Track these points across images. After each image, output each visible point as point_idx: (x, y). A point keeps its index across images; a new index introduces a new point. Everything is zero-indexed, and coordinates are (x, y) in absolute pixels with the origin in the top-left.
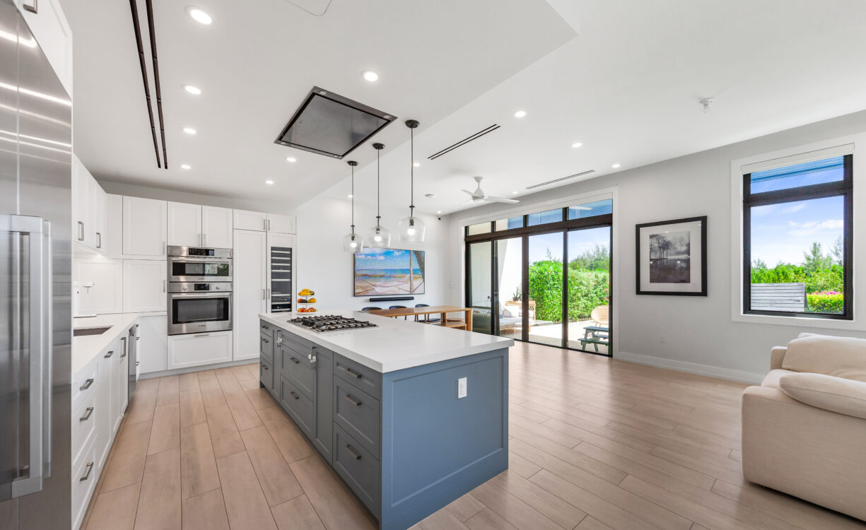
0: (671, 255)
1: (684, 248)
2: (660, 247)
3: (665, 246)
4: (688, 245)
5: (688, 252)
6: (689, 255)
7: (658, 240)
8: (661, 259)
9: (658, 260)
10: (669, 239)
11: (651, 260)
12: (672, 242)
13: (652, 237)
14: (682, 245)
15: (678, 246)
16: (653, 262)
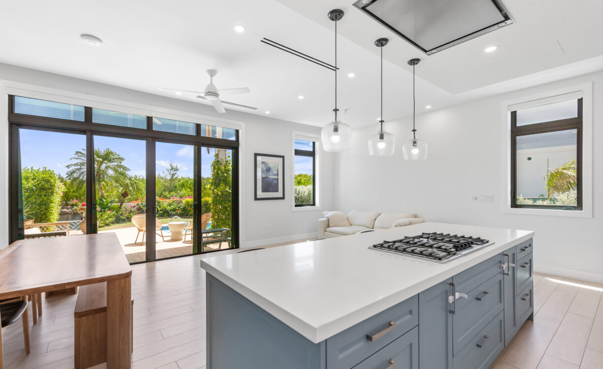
0: (271, 175)
1: (276, 172)
2: (266, 170)
3: (268, 170)
4: (278, 171)
5: (277, 175)
6: (278, 176)
7: (265, 165)
8: (267, 178)
9: (265, 178)
10: (270, 165)
11: (262, 177)
12: (271, 168)
13: (263, 163)
14: (275, 170)
15: (274, 170)
16: (263, 179)
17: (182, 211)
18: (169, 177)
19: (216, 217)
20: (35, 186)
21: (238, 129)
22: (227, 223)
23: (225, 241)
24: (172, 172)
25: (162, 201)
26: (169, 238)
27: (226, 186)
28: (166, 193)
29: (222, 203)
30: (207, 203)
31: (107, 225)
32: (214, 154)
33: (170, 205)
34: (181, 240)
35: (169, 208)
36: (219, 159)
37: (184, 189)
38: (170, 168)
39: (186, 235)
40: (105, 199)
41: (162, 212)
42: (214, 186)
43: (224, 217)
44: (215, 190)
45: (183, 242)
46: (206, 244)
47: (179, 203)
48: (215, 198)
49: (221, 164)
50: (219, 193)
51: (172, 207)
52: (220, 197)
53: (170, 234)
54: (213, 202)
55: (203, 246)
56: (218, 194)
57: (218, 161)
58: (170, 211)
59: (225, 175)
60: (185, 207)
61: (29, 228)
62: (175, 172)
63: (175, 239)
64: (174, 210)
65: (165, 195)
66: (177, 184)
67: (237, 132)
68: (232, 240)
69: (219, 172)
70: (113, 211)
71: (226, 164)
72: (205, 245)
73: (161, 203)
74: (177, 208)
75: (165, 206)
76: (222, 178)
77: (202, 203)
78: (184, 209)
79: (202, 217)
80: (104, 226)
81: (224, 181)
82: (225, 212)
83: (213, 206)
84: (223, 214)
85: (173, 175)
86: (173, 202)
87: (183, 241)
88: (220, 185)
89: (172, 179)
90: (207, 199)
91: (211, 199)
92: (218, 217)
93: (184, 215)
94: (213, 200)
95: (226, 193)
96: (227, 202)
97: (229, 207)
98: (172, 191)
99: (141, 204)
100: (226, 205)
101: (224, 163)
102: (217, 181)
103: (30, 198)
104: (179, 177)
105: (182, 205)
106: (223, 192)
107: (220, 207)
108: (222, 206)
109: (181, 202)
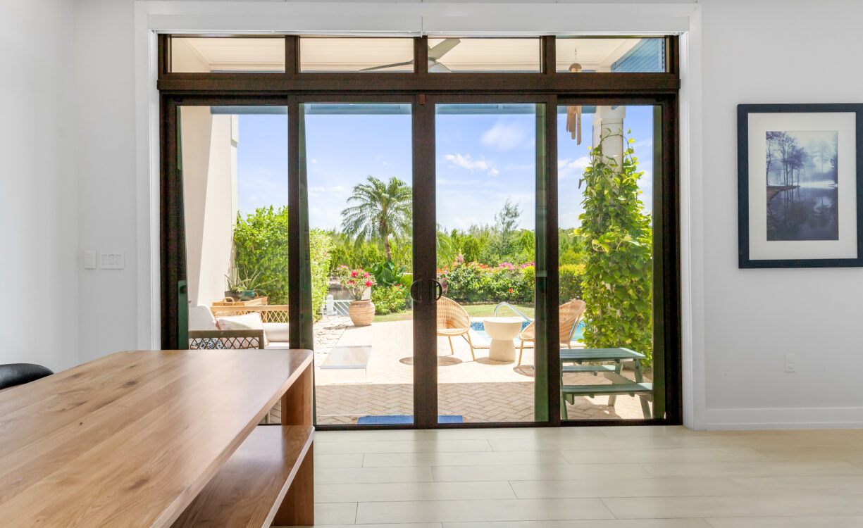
0: (805, 180)
1: (828, 167)
2: (785, 161)
3: (795, 160)
4: (835, 161)
5: (834, 176)
6: (836, 180)
7: (782, 144)
8: (788, 188)
9: (781, 189)
10: (801, 143)
11: (769, 188)
12: (808, 151)
13: (771, 136)
14: (825, 161)
15: (817, 161)
16: (773, 192)
17: (519, 291)
18: (501, 228)
19: (598, 312)
20: (268, 238)
21: (674, 33)
22: (626, 330)
23: (632, 393)
24: (507, 219)
25: (484, 270)
26: (486, 354)
27: (622, 231)
28: (495, 257)
29: (612, 277)
30: (570, 277)
31: (394, 311)
32: (590, 148)
33: (497, 278)
34: (512, 361)
35: (494, 284)
36: (605, 160)
37: (525, 249)
38: (505, 212)
39: (522, 348)
40: (393, 264)
41: (482, 291)
42: (590, 232)
43: (618, 313)
44: (594, 242)
45: (515, 369)
46: (574, 394)
47: (513, 275)
48: (594, 261)
49: (610, 172)
50: (606, 250)
51: (501, 282)
52: (609, 259)
53: (488, 344)
54: (588, 273)
55: (565, 398)
56: (601, 253)
57: (601, 165)
58: (498, 290)
59: (622, 199)
60: (525, 284)
61: (249, 312)
62: (511, 220)
63: (498, 359)
64: (505, 289)
65: (494, 260)
66: (514, 239)
67: (673, 42)
68: (654, 393)
69: (606, 192)
70: (403, 286)
71: (624, 171)
72: (569, 396)
73: (481, 274)
74: (510, 285)
75: (488, 279)
76: (611, 209)
77: (560, 277)
78: (523, 288)
79: (560, 311)
80: (388, 313)
81: (617, 215)
82: (622, 301)
83: (589, 283)
84: (616, 306)
85: (509, 224)
86: (503, 272)
87: (516, 364)
88: (605, 227)
89: (506, 233)
90: (572, 266)
91: (583, 266)
92: (603, 313)
93: (523, 298)
94: (587, 267)
95: (624, 249)
96: (626, 273)
97: (632, 287)
98: (506, 254)
99: (449, 275)
100: (626, 282)
101: (618, 169)
102: (599, 219)
103: (262, 258)
104: (518, 229)
105: (520, 279)
106: (615, 247)
107: (608, 286)
108: (612, 285)
109: (517, 273)
